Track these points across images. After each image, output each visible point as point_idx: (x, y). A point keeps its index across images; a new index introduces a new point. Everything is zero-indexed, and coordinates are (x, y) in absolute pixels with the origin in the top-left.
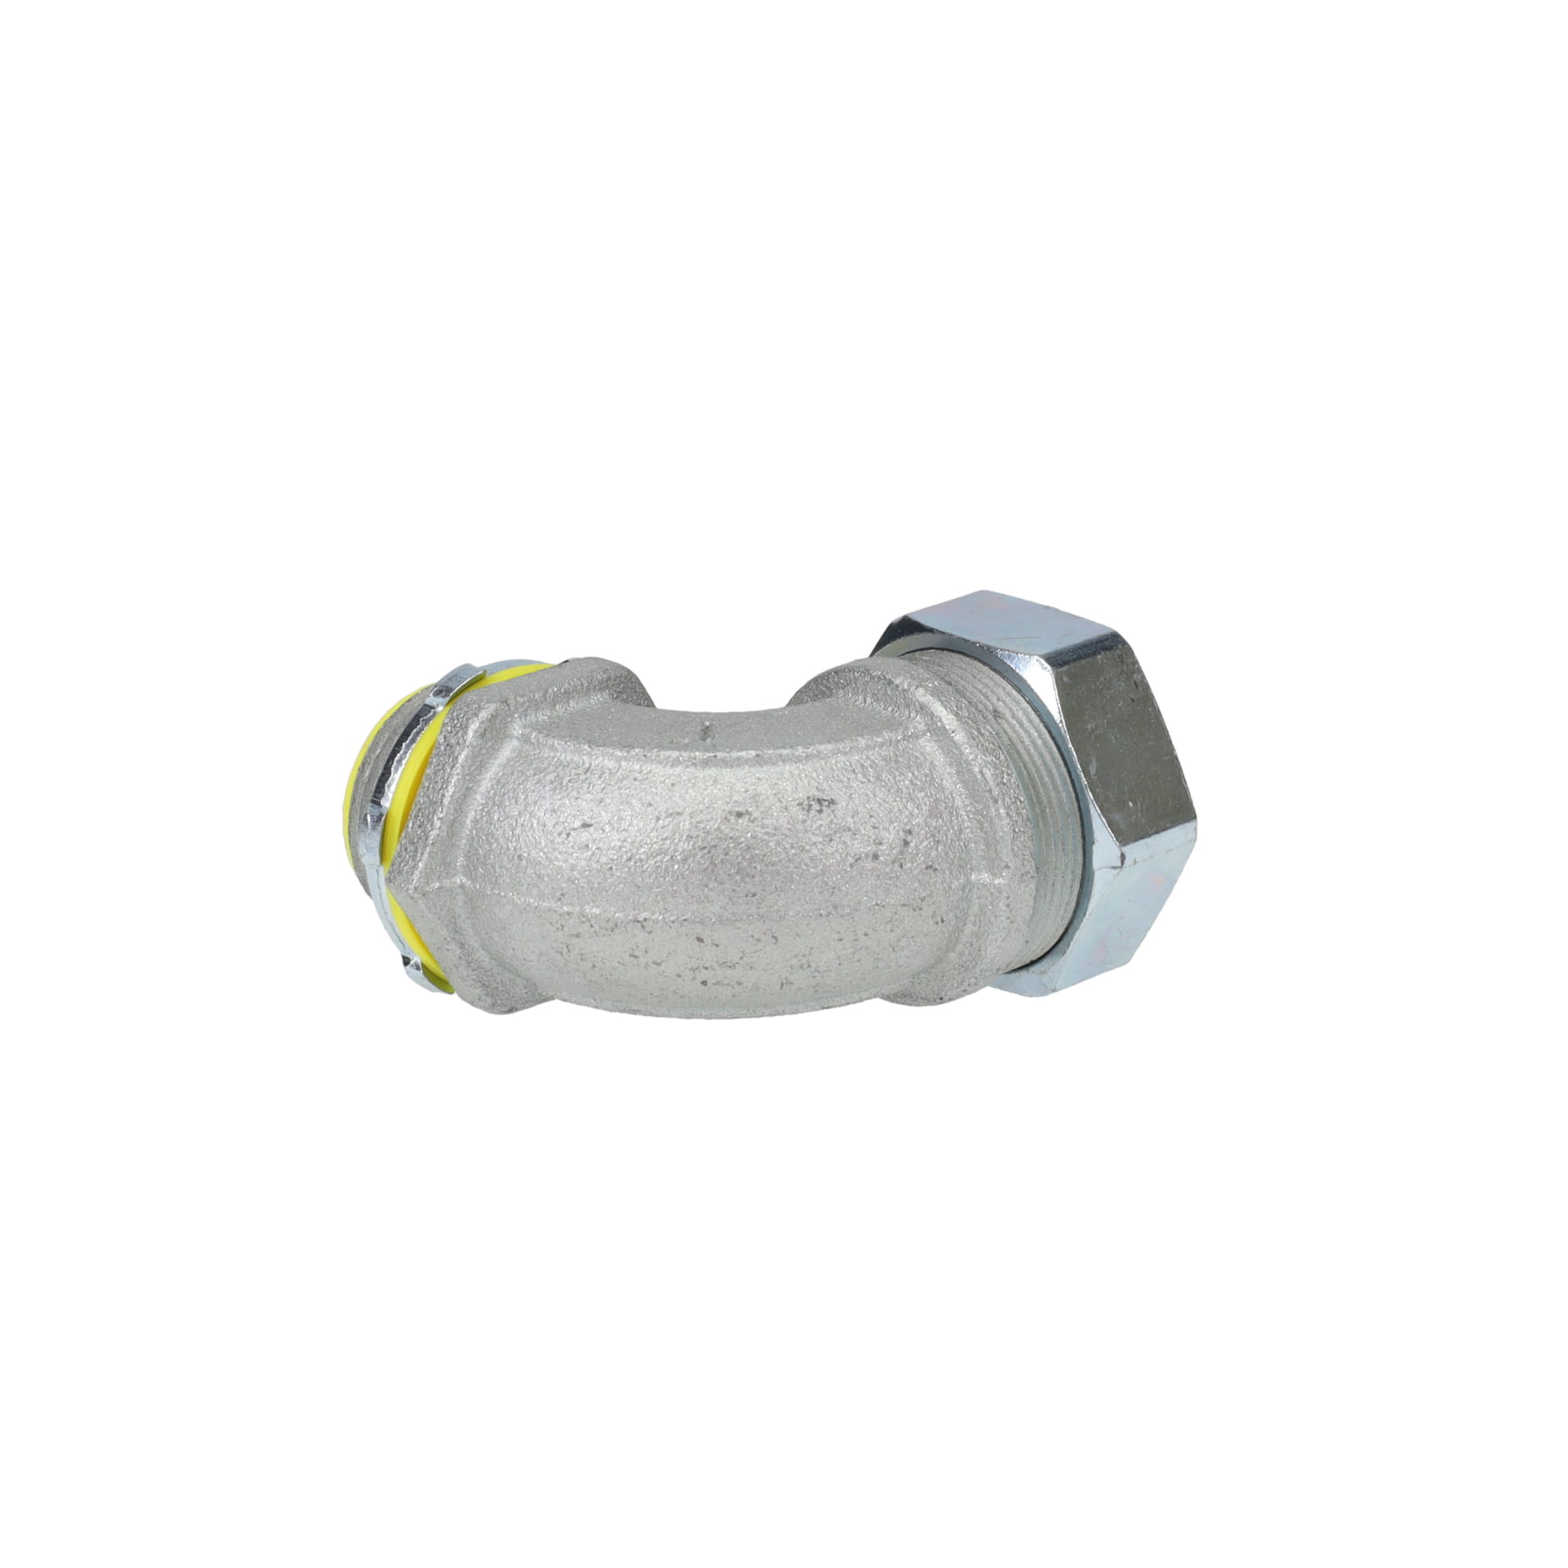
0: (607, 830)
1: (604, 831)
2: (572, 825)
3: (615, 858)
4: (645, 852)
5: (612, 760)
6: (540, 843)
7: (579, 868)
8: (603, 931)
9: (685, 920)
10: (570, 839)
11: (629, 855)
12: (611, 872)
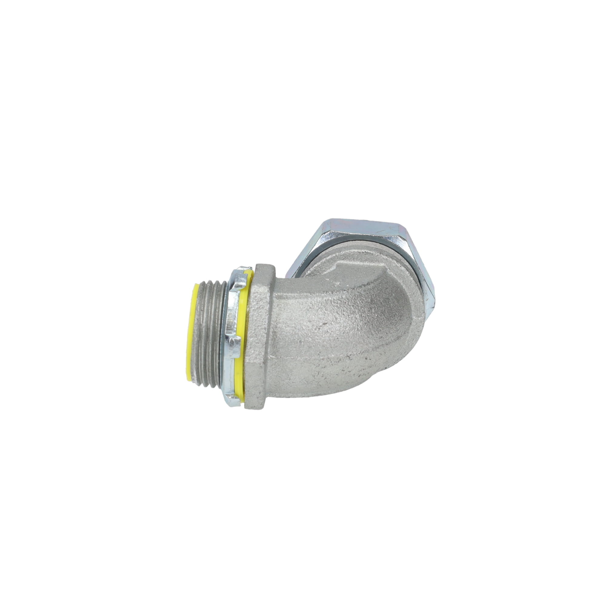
0: (333, 324)
1: (332, 325)
2: (319, 325)
3: (339, 334)
4: (348, 329)
5: (320, 297)
6: (309, 335)
7: (326, 340)
8: (335, 363)
9: (363, 352)
10: (320, 330)
11: (343, 331)
12: (338, 340)
